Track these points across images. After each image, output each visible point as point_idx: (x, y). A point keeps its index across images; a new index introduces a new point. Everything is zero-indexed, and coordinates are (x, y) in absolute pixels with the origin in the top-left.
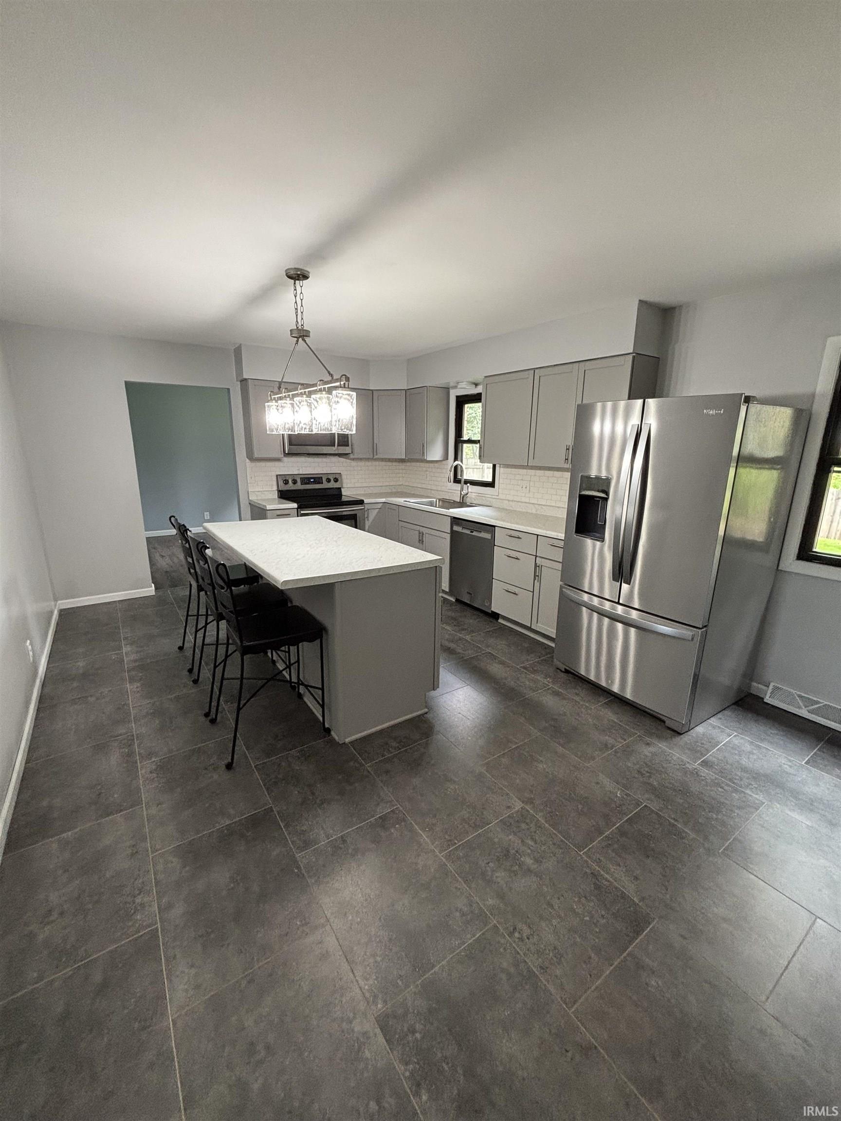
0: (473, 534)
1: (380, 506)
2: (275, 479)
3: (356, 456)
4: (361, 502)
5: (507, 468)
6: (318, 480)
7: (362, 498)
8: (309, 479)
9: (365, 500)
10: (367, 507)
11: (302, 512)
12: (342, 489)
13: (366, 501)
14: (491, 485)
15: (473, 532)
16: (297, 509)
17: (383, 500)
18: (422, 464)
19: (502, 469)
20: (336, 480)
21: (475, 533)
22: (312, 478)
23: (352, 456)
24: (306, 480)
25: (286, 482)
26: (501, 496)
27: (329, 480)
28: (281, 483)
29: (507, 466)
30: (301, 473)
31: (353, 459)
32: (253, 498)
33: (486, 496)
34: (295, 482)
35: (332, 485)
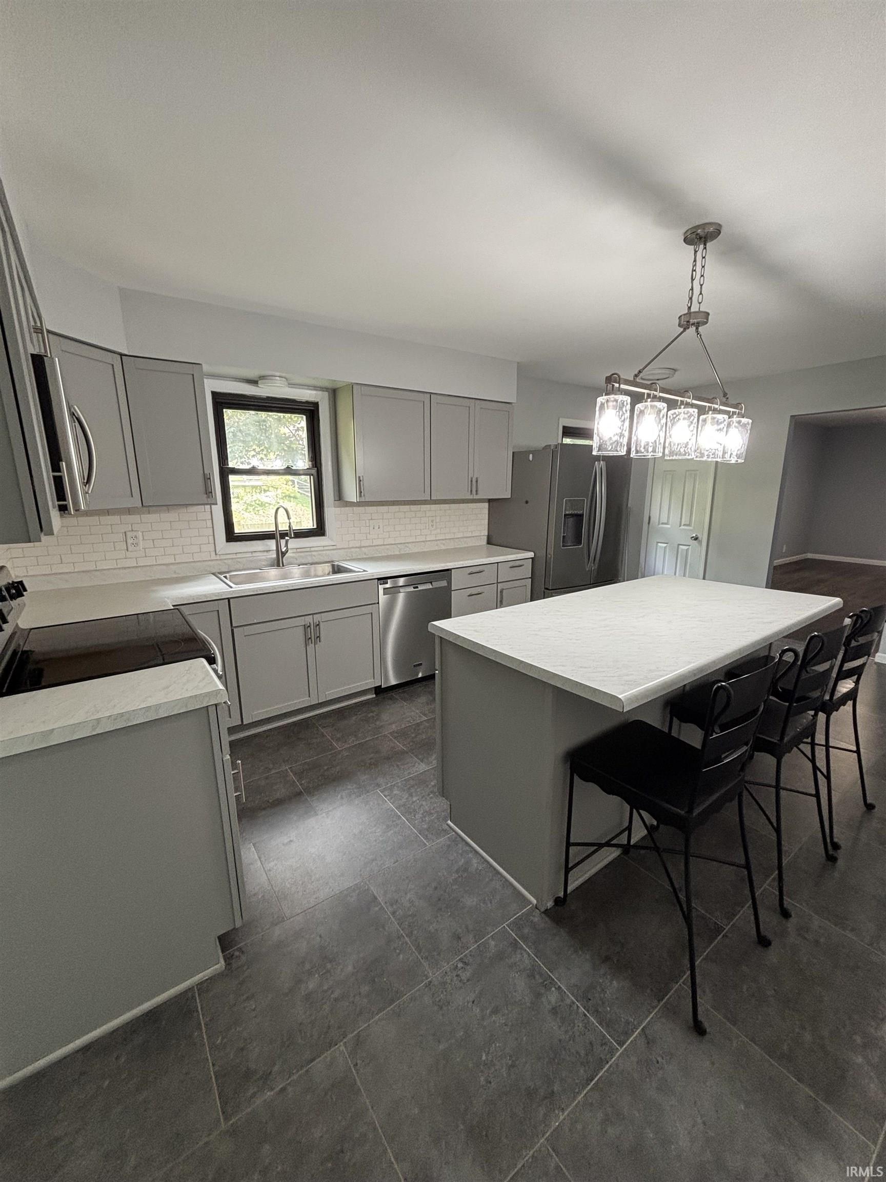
15: (417, 587)
26: (340, 545)
33: (313, 549)
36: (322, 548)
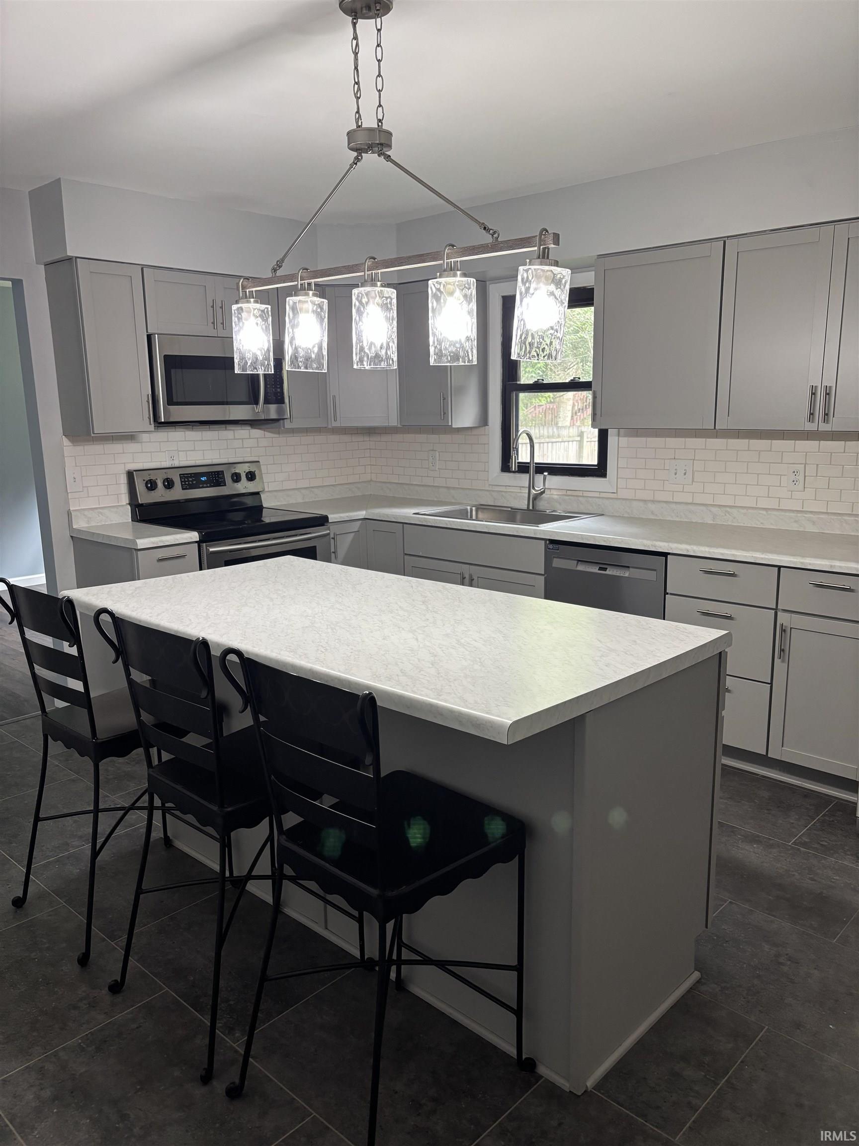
0: (608, 572)
1: (356, 526)
2: (124, 480)
3: (294, 425)
4: (321, 521)
5: (637, 436)
6: (215, 477)
7: (323, 512)
8: (197, 475)
9: (330, 516)
10: (333, 530)
11: (211, 550)
12: (263, 496)
13: (332, 517)
14: (600, 470)
15: (605, 569)
16: (199, 543)
17: (362, 514)
18: (445, 438)
19: (624, 441)
20: (251, 476)
21: (610, 572)
22: (203, 474)
23: (288, 424)
24: (191, 479)
25: (151, 485)
26: (623, 494)
27: (236, 478)
28: (140, 487)
29: (636, 432)
30: (177, 464)
31: (293, 431)
32: (80, 524)
33: (585, 494)
34: (169, 484)
35: (244, 487)
36: (597, 495)
